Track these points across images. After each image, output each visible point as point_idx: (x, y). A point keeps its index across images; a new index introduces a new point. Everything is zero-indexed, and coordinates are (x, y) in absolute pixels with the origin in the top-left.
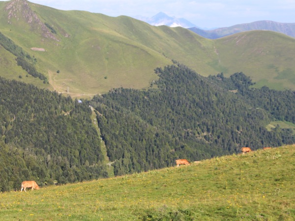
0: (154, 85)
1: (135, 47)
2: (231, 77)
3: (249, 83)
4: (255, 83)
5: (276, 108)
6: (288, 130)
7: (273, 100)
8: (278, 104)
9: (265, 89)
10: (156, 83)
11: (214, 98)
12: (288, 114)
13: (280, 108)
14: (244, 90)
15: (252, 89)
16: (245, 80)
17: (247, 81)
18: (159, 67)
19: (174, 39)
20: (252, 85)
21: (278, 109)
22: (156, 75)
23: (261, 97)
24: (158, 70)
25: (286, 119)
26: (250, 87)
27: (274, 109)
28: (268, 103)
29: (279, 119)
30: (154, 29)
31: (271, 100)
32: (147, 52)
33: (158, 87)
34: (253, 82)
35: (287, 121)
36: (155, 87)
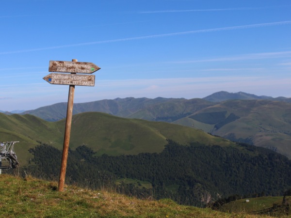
0: (31, 162)
1: (8, 133)
2: (76, 149)
3: (91, 153)
4: (96, 153)
5: (117, 170)
6: (131, 184)
7: (114, 164)
8: (118, 167)
9: (105, 156)
10: (33, 160)
11: (77, 167)
12: (128, 172)
13: (120, 169)
14: (90, 159)
15: (95, 157)
16: (88, 151)
17: (90, 152)
18: (32, 148)
19: (25, 124)
20: (94, 154)
21: (119, 170)
22: (31, 154)
23: (104, 163)
24: (31, 150)
25: (127, 176)
26: (93, 156)
27: (116, 171)
28: (110, 166)
29: (122, 177)
30: (9, 118)
31: (112, 164)
32: (18, 137)
33: (35, 163)
34: (94, 151)
35: (127, 178)
36: (33, 163)
